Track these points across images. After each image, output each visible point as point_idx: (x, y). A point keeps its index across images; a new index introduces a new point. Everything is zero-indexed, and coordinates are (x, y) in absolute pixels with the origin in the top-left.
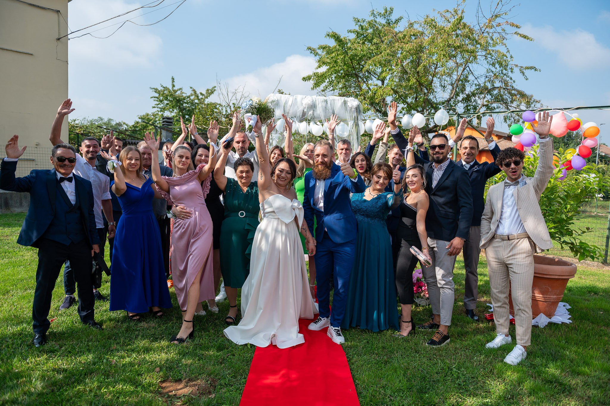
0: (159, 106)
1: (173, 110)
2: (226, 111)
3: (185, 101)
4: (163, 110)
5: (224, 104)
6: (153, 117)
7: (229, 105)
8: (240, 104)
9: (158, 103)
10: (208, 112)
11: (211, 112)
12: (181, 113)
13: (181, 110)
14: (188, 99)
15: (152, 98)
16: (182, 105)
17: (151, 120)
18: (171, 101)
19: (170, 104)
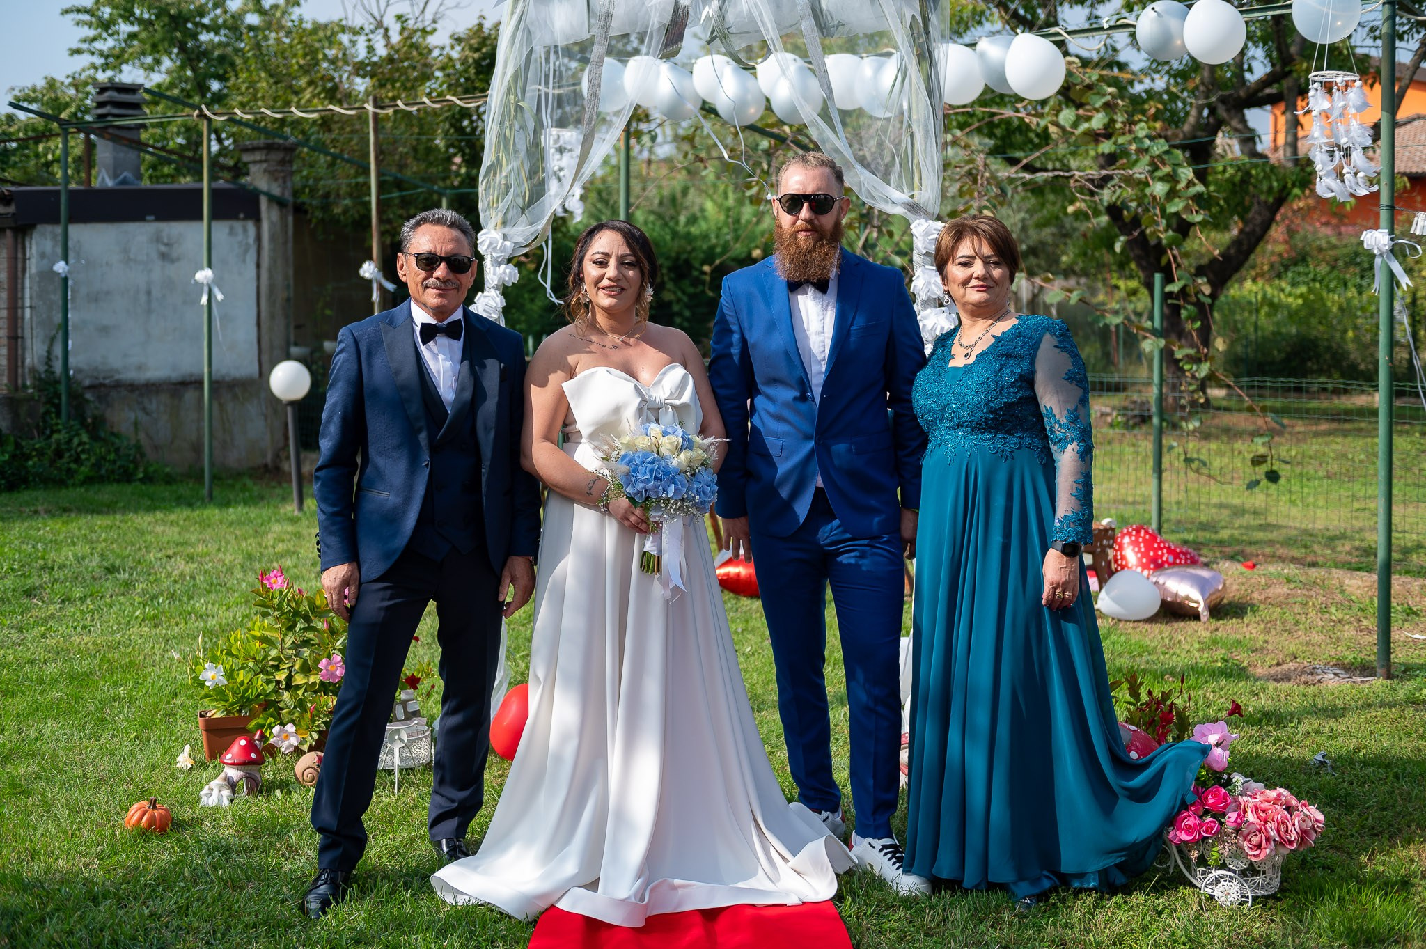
0: (98, 45)
1: (158, 62)
2: (371, 49)
3: (206, 21)
4: (115, 59)
5: (358, 20)
6: (72, 91)
7: (380, 25)
8: (429, 16)
9: (91, 33)
10: (295, 55)
11: (305, 55)
12: (189, 73)
13: (192, 56)
14: (219, 11)
15: (66, 12)
16: (194, 36)
17: (67, 105)
18: (146, 24)
19: (143, 35)
